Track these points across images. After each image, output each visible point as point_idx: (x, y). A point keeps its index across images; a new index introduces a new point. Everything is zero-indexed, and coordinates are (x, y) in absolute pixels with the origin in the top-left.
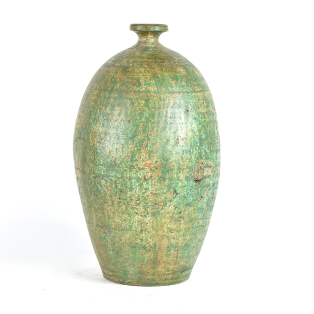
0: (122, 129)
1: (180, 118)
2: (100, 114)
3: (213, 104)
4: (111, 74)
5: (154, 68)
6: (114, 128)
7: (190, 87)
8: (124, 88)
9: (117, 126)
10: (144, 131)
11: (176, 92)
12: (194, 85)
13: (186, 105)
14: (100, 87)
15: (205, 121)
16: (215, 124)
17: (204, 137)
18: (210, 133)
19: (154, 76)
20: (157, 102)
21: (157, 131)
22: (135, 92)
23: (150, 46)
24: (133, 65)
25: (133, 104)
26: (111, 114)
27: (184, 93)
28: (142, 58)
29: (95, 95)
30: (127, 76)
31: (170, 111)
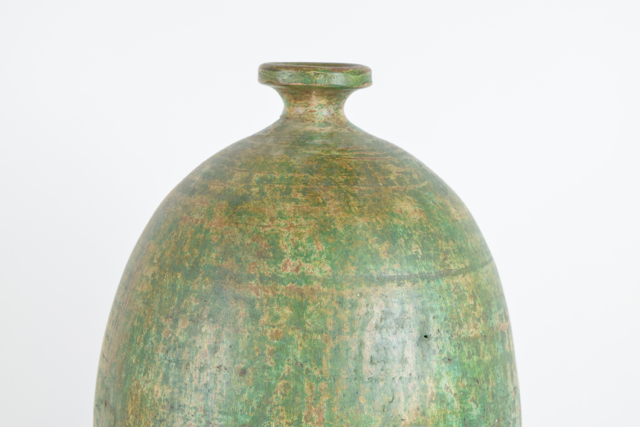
0: (219, 397)
1: (404, 361)
2: (158, 340)
3: (502, 305)
4: (196, 216)
5: (324, 203)
6: (196, 389)
7: (435, 258)
8: (228, 264)
9: (206, 385)
10: (288, 405)
11: (391, 279)
12: (447, 252)
13: (423, 317)
14: (163, 255)
15: (479, 363)
16: (508, 365)
17: (476, 412)
18: (493, 396)
19: (324, 229)
20: (331, 313)
21: (330, 405)
22: (262, 278)
23: (317, 129)
24: (262, 193)
25: (255, 317)
26: (189, 346)
27: (414, 282)
28: (291, 169)
29: (148, 280)
30: (241, 226)
31: (370, 338)
